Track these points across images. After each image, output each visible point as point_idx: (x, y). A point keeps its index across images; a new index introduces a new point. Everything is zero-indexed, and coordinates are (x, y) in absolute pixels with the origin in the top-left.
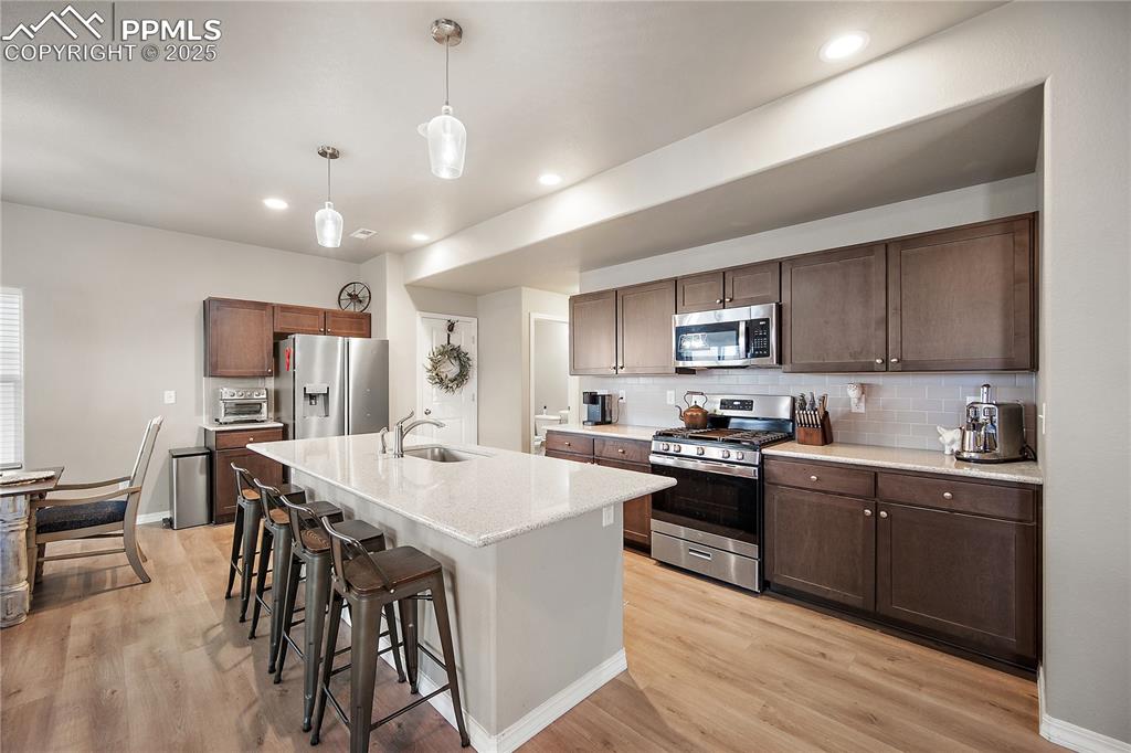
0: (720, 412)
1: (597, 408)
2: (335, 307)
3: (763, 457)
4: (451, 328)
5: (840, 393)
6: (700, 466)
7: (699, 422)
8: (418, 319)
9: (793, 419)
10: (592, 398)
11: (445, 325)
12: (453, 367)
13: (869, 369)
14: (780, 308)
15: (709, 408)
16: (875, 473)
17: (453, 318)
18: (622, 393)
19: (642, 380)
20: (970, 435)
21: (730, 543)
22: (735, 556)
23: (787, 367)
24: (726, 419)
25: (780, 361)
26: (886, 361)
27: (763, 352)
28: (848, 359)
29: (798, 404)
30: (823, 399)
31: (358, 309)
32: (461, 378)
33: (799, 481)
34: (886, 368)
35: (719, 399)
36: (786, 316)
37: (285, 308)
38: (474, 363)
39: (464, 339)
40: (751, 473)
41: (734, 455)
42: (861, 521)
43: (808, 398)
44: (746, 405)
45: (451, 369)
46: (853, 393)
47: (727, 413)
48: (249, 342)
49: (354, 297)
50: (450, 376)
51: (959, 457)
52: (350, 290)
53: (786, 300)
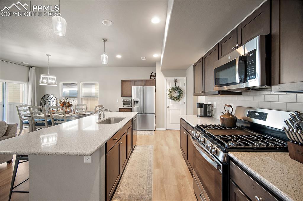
8: (165, 80)
11: (174, 81)
12: (177, 94)
17: (176, 78)
38: (185, 92)
39: (181, 85)
48: (128, 89)
49: (152, 76)
50: (175, 96)
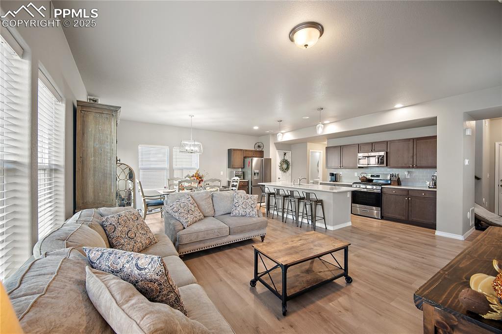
0: (370, 178)
1: (333, 177)
2: (253, 149)
3: (382, 188)
4: (285, 154)
5: (403, 173)
6: (365, 190)
7: (365, 180)
8: (277, 152)
9: (390, 180)
10: (332, 175)
11: (283, 154)
12: (286, 166)
13: (409, 167)
14: (387, 153)
15: (368, 177)
16: (408, 190)
17: (286, 152)
18: (341, 173)
19: (347, 170)
20: (431, 182)
21: (374, 208)
22: (375, 211)
23: (389, 167)
24: (372, 180)
25: (387, 165)
26: (413, 166)
27: (382, 163)
28: (404, 165)
29: (392, 176)
30: (398, 175)
31: (260, 149)
32: (287, 168)
33: (391, 193)
34: (413, 167)
35: (370, 175)
36: (389, 155)
37: (246, 151)
38: (290, 164)
39: (288, 158)
40: (379, 191)
41: (374, 187)
42: (405, 201)
43: (394, 174)
44: (378, 176)
45: (285, 166)
46: (406, 173)
47: (372, 178)
48: (238, 159)
49: (259, 146)
50: (285, 168)
51: (429, 188)
52: (258, 144)
53: (388, 151)
